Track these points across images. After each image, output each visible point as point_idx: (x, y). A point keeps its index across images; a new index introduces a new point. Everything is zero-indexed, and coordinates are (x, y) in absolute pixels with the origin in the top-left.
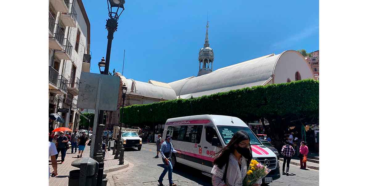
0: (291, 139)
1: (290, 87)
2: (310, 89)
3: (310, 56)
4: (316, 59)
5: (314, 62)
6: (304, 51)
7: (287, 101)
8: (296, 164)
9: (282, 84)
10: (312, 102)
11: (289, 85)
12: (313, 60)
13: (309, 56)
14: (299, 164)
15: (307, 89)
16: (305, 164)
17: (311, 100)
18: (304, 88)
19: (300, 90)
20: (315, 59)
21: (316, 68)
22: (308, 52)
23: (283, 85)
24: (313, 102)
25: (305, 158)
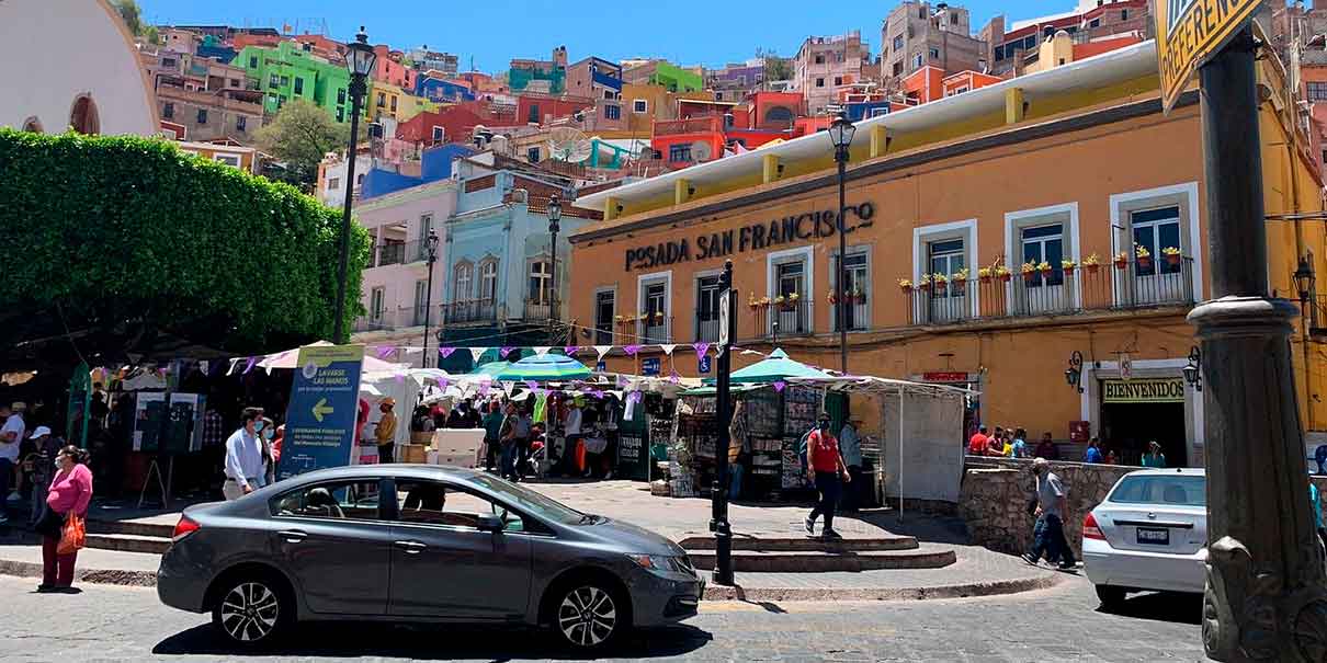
0: (16, 434)
1: (52, 161)
2: (154, 188)
3: (154, 41)
4: (179, 65)
5: (168, 71)
6: (133, 9)
7: (23, 231)
8: (21, 570)
9: (6, 135)
10: (150, 253)
11: (48, 146)
12: (167, 62)
13: (150, 41)
14: (34, 567)
15: (141, 188)
16: (70, 558)
17: (149, 242)
18: (124, 178)
19: (101, 186)
20: (173, 61)
21: (172, 104)
22: (145, 20)
23: (15, 139)
24: (155, 254)
25: (73, 530)
